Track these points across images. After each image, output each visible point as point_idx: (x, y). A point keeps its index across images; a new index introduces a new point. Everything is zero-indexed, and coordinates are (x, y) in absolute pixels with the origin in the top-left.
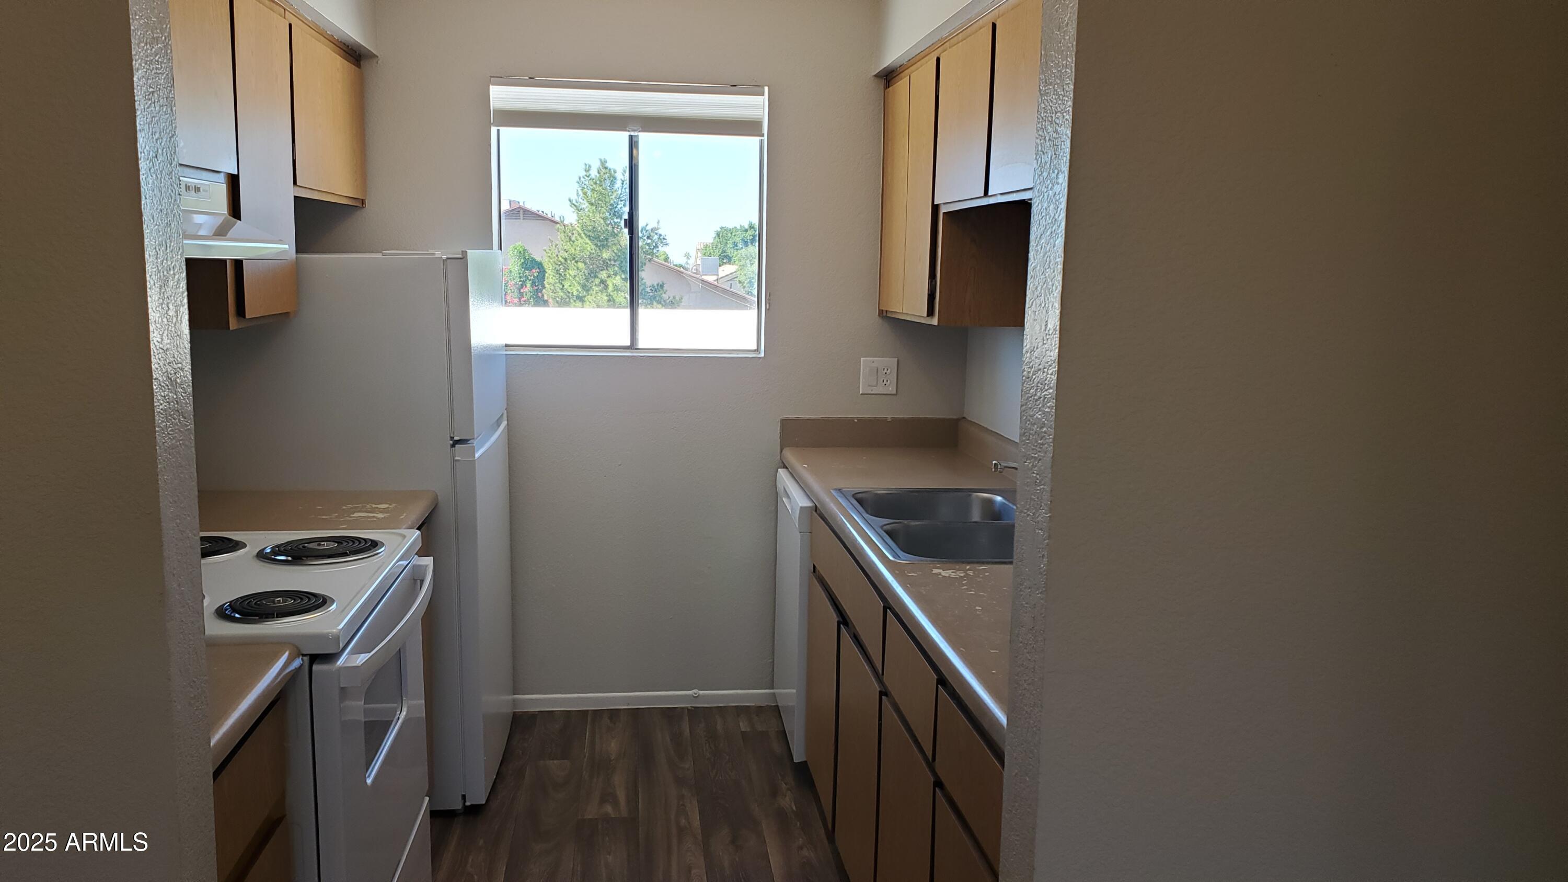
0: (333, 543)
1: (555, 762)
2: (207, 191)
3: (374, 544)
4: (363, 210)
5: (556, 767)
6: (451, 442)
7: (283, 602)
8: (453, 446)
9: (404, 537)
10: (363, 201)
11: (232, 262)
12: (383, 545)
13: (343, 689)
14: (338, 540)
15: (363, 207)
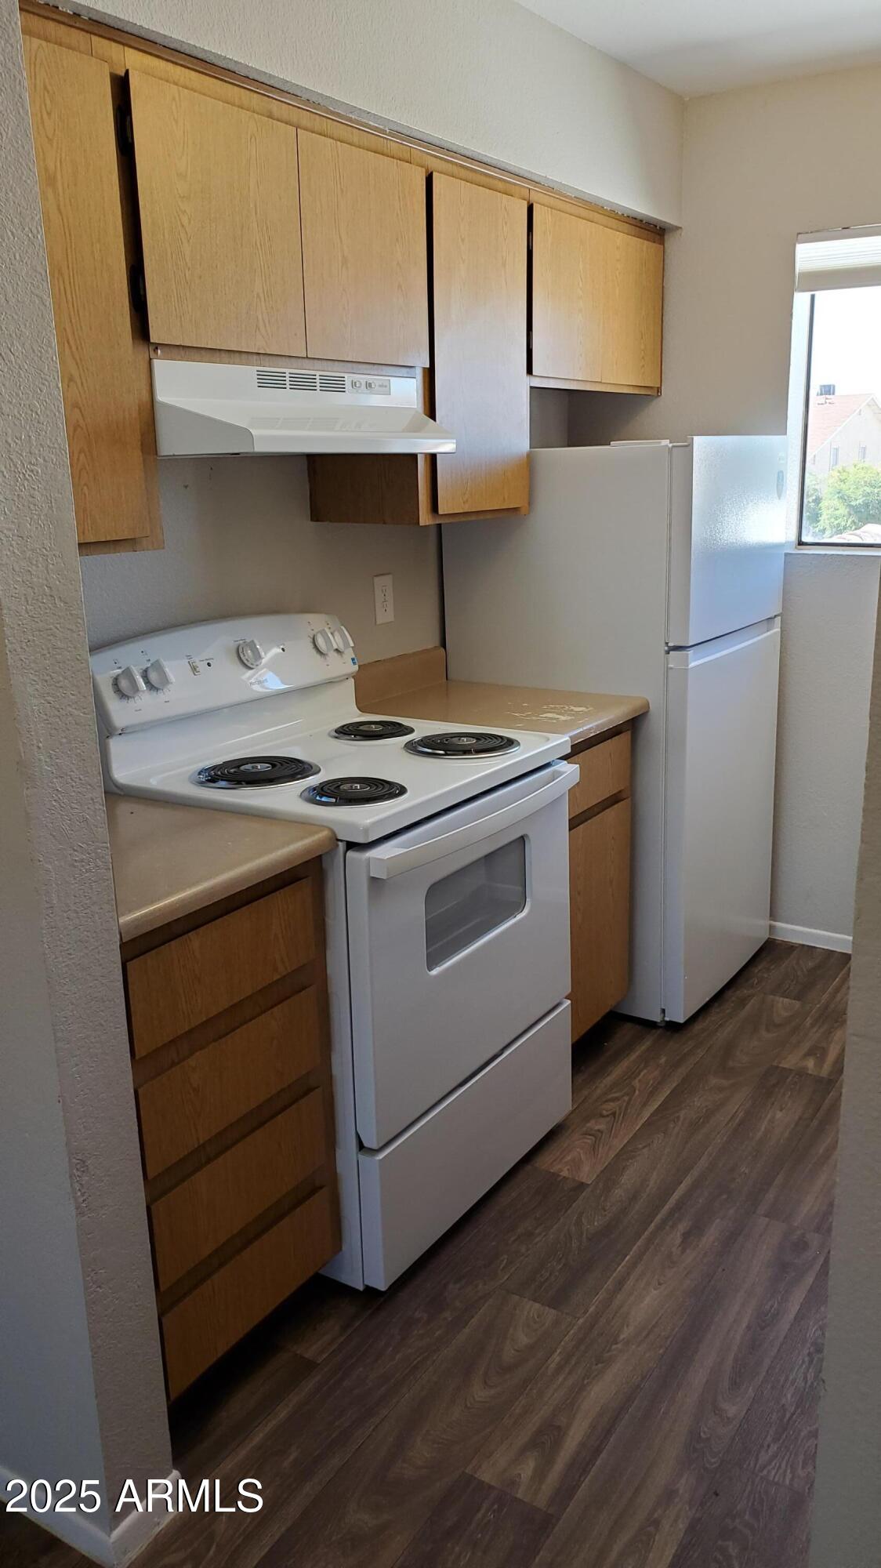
0: (472, 739)
1: (786, 1000)
2: (386, 386)
3: (510, 743)
4: (659, 399)
5: (783, 1006)
6: (666, 648)
7: (361, 788)
8: (668, 652)
9: (548, 740)
10: (659, 390)
11: (426, 458)
12: (519, 744)
13: (374, 880)
14: (478, 737)
15: (658, 396)
